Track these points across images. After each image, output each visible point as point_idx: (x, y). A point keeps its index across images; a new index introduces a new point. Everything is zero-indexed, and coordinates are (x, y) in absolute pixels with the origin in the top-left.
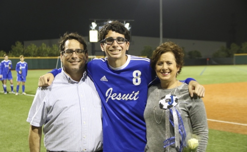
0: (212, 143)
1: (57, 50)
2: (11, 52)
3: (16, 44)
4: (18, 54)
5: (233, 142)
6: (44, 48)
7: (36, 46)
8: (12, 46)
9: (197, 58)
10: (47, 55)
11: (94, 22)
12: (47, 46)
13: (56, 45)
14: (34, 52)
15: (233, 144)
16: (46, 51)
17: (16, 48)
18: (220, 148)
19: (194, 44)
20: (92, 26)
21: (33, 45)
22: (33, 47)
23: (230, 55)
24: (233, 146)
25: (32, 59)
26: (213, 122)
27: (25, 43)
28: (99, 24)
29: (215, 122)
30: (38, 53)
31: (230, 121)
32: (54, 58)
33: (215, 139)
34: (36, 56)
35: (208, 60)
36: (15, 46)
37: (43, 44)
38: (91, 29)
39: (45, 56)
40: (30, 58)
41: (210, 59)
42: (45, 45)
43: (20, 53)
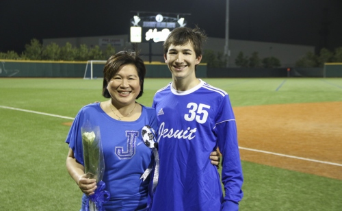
0: (276, 188)
1: (87, 52)
2: (24, 54)
3: (32, 42)
4: (33, 56)
5: (305, 187)
6: (68, 50)
7: (58, 46)
8: (27, 45)
9: (274, 67)
10: (72, 58)
11: (136, 15)
12: (73, 47)
13: (85, 45)
14: (56, 54)
15: (304, 189)
16: (71, 53)
17: (32, 47)
18: (285, 195)
19: (271, 48)
20: (133, 20)
21: (54, 44)
22: (53, 46)
23: (318, 65)
24: (304, 192)
25: (53, 64)
27: (45, 41)
28: (143, 18)
29: (285, 158)
30: (61, 56)
31: (306, 157)
32: (81, 62)
33: (280, 182)
34: (57, 60)
35: (289, 70)
36: (30, 45)
37: (68, 44)
38: (133, 25)
39: (70, 60)
40: (50, 62)
41: (291, 69)
42: (71, 45)
43: (37, 56)
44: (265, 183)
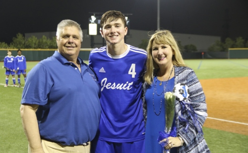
2: (12, 44)
3: (17, 36)
4: (19, 46)
6: (44, 41)
7: (36, 38)
8: (14, 38)
9: (193, 52)
10: (47, 47)
12: (47, 39)
14: (35, 44)
16: (46, 43)
17: (18, 40)
19: (189, 38)
20: (91, 19)
21: (34, 37)
22: (33, 39)
23: (224, 50)
25: (33, 51)
26: (222, 122)
27: (26, 35)
28: (98, 17)
29: (225, 122)
30: (39, 45)
34: (36, 48)
35: (203, 54)
36: (17, 38)
37: (44, 36)
38: (90, 23)
40: (31, 50)
41: (205, 53)
42: (46, 37)
43: (21, 45)
44: (218, 144)
